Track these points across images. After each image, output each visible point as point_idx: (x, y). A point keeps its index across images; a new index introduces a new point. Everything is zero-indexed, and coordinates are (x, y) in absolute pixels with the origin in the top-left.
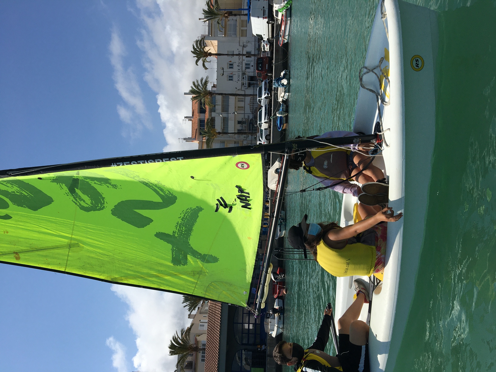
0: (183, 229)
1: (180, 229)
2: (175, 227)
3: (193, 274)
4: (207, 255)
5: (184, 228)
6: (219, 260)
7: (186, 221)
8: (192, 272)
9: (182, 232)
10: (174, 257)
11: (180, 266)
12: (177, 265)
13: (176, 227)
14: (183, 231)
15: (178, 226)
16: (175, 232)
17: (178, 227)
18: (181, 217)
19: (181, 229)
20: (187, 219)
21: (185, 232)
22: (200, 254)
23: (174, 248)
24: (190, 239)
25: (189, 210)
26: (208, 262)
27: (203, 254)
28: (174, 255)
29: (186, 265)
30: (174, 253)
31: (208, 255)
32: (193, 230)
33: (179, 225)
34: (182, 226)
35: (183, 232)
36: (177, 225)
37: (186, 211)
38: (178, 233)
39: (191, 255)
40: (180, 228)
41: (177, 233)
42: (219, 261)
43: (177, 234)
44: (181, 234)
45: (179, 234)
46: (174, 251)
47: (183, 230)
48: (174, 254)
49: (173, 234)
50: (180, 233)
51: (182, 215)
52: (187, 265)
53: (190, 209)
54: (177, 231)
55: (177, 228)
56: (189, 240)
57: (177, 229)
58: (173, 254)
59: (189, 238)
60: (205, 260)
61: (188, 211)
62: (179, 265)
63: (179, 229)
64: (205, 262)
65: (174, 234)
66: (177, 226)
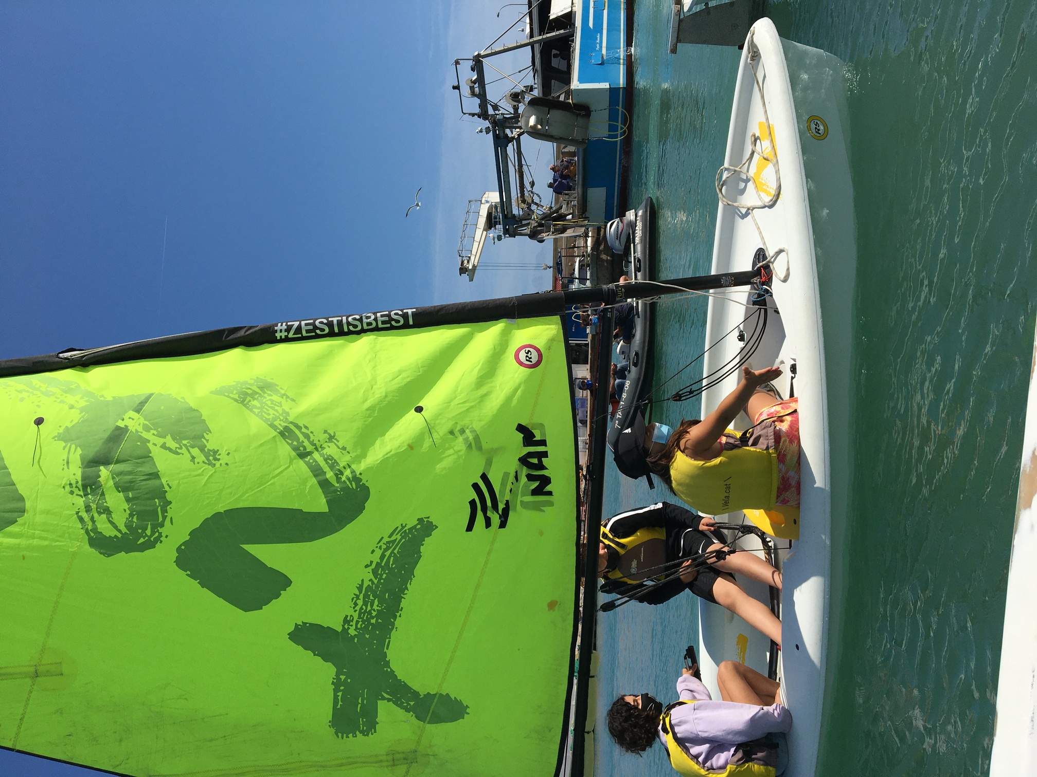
0: (375, 607)
1: (364, 607)
2: (353, 599)
3: (391, 763)
4: (436, 694)
5: (378, 606)
6: (468, 710)
7: (384, 576)
8: (387, 755)
9: (368, 620)
10: (339, 707)
11: (356, 736)
12: (345, 735)
13: (355, 599)
14: (374, 614)
15: (361, 597)
16: (348, 619)
17: (360, 602)
18: (371, 562)
19: (369, 608)
20: (389, 569)
21: (377, 621)
22: (416, 694)
23: (343, 677)
24: (389, 641)
25: (396, 535)
26: (437, 719)
27: (422, 693)
28: (340, 703)
29: (372, 734)
30: (340, 694)
31: (437, 696)
32: (402, 608)
33: (363, 592)
34: (371, 597)
35: (373, 618)
36: (358, 594)
37: (389, 540)
38: (357, 622)
39: (389, 700)
40: (365, 603)
41: (354, 623)
42: (468, 714)
43: (354, 627)
44: (366, 627)
45: (361, 625)
46: (342, 688)
47: (374, 610)
48: (340, 698)
49: (343, 626)
50: (363, 622)
51: (376, 558)
52: (375, 732)
53: (401, 530)
54: (356, 616)
55: (356, 604)
56: (387, 649)
57: (358, 608)
58: (336, 697)
59: (387, 640)
60: (430, 715)
61: (393, 538)
62: (350, 735)
63: (361, 608)
64: (428, 719)
65: (346, 626)
66: (358, 597)
